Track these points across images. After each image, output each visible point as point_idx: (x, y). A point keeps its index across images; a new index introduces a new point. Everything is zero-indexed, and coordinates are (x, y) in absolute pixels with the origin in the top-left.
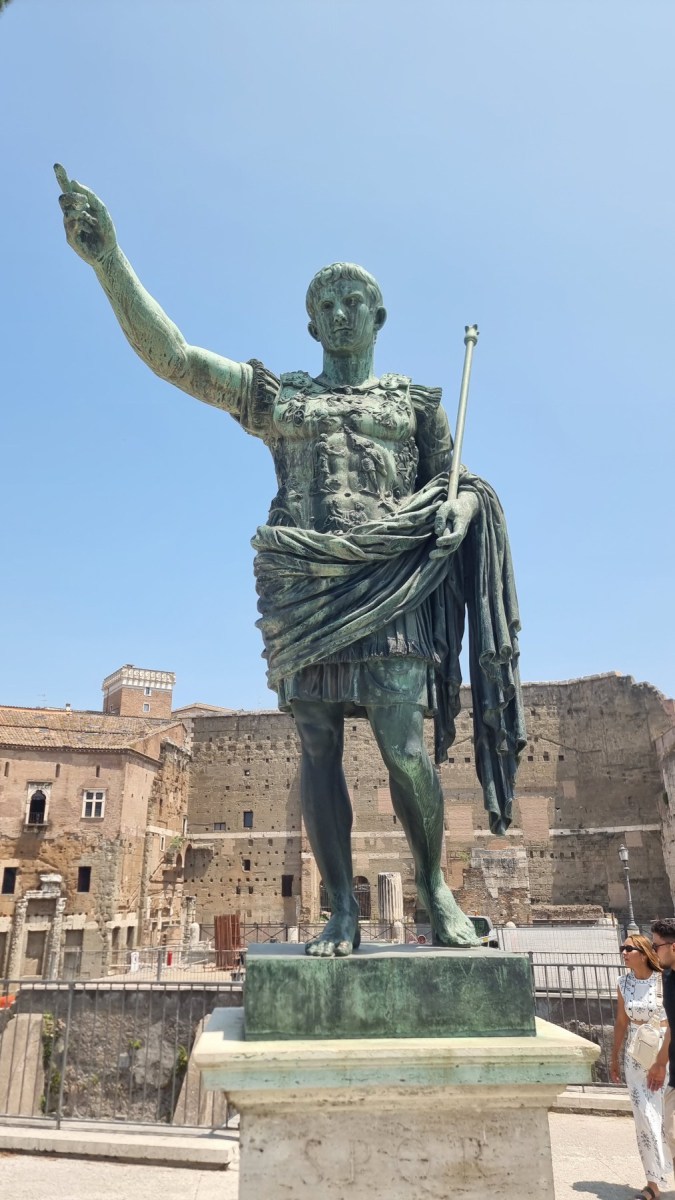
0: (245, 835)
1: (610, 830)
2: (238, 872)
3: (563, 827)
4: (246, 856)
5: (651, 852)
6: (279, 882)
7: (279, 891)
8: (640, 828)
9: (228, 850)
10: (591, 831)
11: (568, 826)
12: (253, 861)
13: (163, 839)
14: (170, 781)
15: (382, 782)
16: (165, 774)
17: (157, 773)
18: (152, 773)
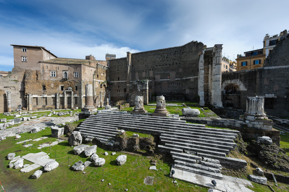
0: (118, 82)
1: (188, 78)
2: (117, 88)
3: (178, 78)
4: (118, 85)
5: (195, 82)
6: (124, 90)
7: (124, 91)
8: (194, 77)
9: (116, 84)
10: (184, 78)
11: (179, 78)
12: (120, 86)
13: (100, 82)
14: (101, 72)
15: (143, 71)
16: (99, 70)
17: (96, 69)
18: (94, 70)
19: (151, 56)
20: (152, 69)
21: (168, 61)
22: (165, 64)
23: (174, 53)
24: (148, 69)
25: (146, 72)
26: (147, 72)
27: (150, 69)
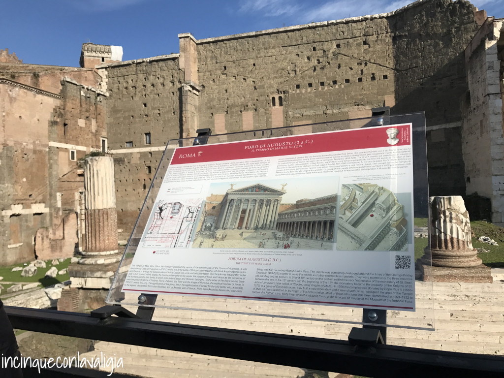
0: (147, 149)
2: (144, 175)
4: (148, 163)
5: (452, 144)
8: (444, 126)
9: (135, 160)
12: (153, 167)
13: (73, 153)
14: (78, 111)
15: (245, 107)
16: (69, 106)
17: (58, 102)
18: (51, 103)
19: (273, 50)
20: (280, 98)
21: (339, 67)
22: (328, 79)
23: (360, 40)
24: (262, 98)
25: (256, 110)
26: (262, 110)
27: (274, 98)
